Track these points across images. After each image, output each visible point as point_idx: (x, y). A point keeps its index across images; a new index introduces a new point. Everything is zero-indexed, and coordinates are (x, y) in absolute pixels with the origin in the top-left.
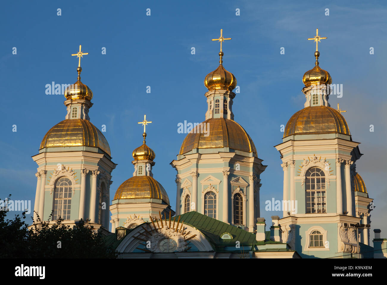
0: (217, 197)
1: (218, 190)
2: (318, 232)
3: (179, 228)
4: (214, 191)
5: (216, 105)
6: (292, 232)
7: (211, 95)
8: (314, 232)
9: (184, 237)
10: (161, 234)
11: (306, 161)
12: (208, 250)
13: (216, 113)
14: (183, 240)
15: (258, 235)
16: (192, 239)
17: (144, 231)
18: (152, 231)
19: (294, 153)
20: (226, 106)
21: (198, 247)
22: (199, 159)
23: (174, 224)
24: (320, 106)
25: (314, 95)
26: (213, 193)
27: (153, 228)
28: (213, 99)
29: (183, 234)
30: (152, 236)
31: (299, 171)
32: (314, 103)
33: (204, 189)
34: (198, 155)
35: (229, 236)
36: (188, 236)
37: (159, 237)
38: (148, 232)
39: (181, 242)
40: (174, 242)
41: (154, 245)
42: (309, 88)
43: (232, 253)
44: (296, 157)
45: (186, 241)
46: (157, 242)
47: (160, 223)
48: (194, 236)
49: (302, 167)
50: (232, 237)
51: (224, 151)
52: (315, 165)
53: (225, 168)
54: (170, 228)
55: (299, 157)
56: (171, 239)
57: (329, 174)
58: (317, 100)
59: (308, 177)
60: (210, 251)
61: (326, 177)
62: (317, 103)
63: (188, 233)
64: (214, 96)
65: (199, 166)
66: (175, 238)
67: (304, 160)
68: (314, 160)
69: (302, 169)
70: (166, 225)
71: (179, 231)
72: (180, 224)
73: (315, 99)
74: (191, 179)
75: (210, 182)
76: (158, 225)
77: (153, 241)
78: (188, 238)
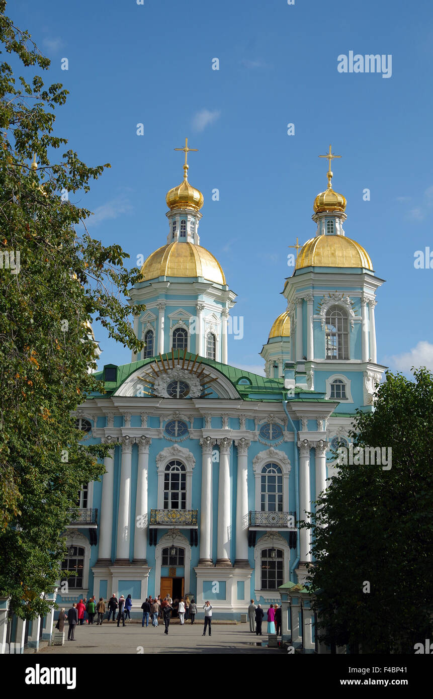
0: (189, 334)
2: (341, 381)
3: (195, 369)
4: (185, 327)
6: (310, 381)
7: (175, 214)
8: (336, 381)
9: (200, 380)
10: (171, 375)
11: (327, 298)
12: (232, 397)
13: (181, 236)
14: (198, 383)
15: (287, 382)
16: (212, 383)
17: (151, 370)
18: (160, 371)
19: (313, 288)
20: (193, 229)
21: (219, 394)
22: (168, 289)
23: (189, 364)
24: (337, 236)
25: (329, 222)
26: (183, 330)
27: (162, 368)
28: (178, 219)
29: (198, 377)
30: (159, 378)
31: (319, 309)
32: (329, 232)
33: (173, 325)
34: (169, 284)
35: (247, 381)
36: (206, 380)
37: (168, 379)
38: (156, 373)
39: (196, 386)
40: (186, 387)
41: (162, 389)
42: (324, 214)
43: (262, 402)
44: (314, 292)
45: (203, 385)
46: (165, 385)
47: (170, 362)
48: (214, 380)
49: (321, 305)
50: (251, 383)
51: (199, 282)
52: (337, 303)
53: (200, 301)
54: (183, 369)
55: (318, 293)
56: (182, 383)
57: (353, 314)
58: (332, 228)
59: (328, 317)
60: (235, 399)
61: (350, 318)
62: (332, 232)
63: (208, 375)
64: (180, 216)
65: (167, 297)
66: (188, 382)
67: (324, 296)
68: (336, 297)
69: (321, 307)
70: (178, 364)
71: (194, 373)
72: (197, 364)
73: (330, 227)
74: (156, 312)
75: (181, 316)
76: (168, 363)
77: (161, 383)
78: (205, 382)
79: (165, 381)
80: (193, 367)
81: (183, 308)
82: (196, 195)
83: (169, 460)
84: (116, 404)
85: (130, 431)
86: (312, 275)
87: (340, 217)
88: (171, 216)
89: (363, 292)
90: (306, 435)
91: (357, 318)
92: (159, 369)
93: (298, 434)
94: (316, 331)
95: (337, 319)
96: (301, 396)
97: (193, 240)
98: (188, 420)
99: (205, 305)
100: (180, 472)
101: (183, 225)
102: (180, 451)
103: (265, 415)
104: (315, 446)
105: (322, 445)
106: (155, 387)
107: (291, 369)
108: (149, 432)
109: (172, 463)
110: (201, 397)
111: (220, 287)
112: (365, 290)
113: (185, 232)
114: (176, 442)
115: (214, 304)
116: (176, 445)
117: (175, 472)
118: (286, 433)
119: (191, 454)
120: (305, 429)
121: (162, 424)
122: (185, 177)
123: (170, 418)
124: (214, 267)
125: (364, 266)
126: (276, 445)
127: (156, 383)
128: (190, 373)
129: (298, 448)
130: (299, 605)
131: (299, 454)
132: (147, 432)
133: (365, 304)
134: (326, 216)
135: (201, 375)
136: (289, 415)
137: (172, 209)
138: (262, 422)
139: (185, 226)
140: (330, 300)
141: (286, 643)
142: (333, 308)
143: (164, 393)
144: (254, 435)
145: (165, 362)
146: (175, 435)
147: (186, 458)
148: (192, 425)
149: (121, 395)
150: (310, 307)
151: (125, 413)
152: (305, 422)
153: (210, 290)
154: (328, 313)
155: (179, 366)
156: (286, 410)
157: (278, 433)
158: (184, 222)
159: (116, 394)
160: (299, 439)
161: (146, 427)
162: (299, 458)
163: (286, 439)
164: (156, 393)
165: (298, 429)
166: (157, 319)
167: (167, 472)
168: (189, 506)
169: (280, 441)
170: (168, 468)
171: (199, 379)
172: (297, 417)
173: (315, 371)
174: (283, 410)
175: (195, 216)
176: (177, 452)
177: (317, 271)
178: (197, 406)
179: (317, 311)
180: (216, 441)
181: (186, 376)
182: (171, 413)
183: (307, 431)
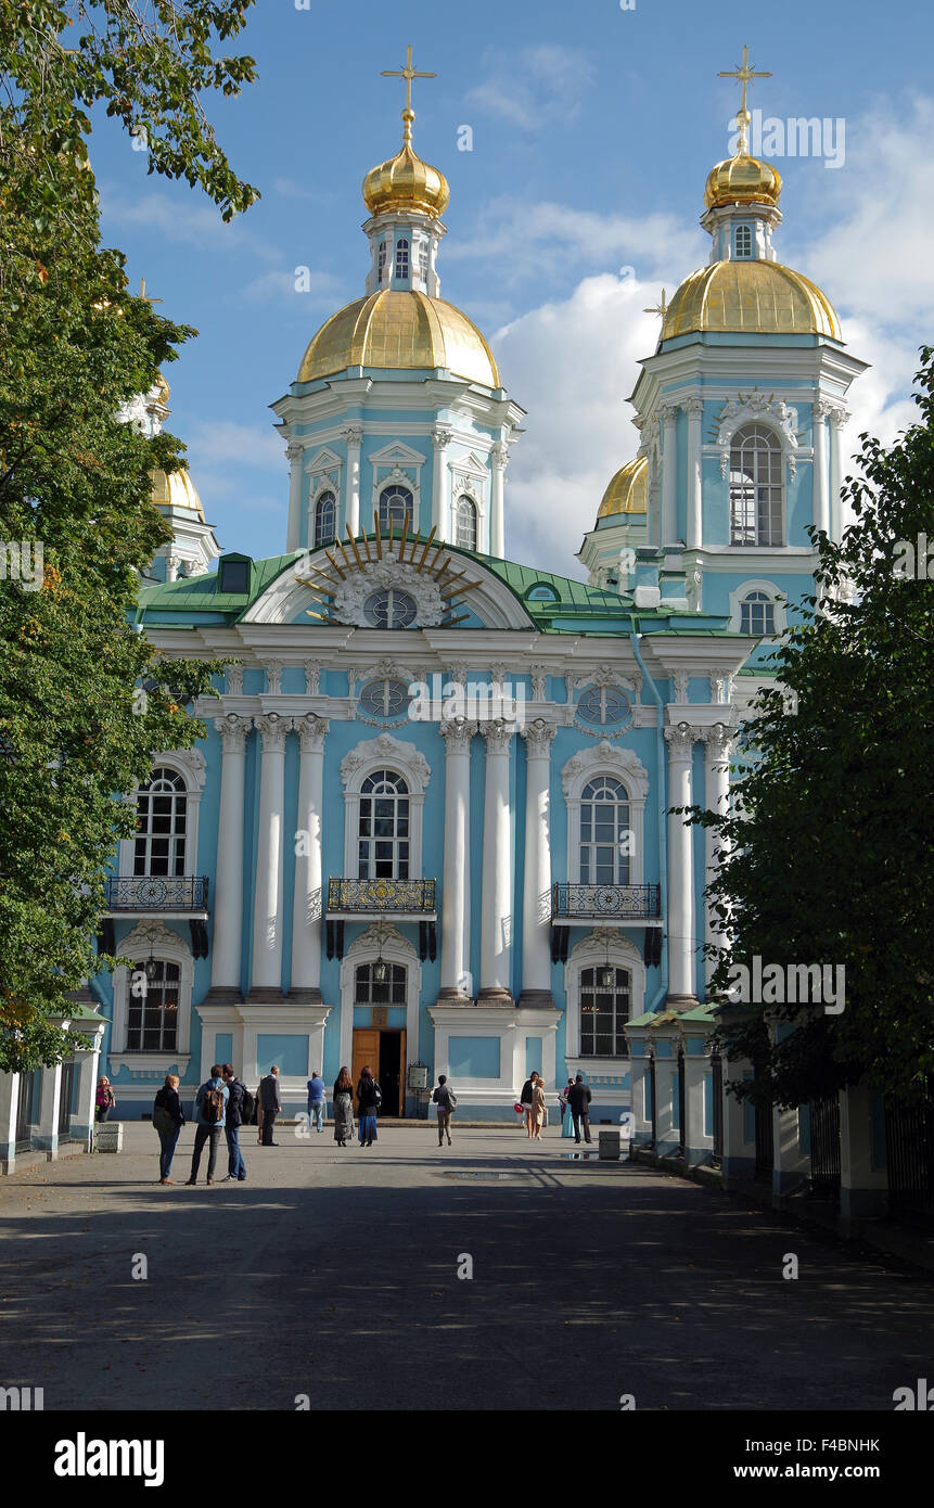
0: (416, 500)
1: (418, 484)
2: (763, 597)
3: (428, 563)
4: (407, 484)
5: (399, 254)
6: (693, 593)
7: (384, 225)
8: (752, 596)
9: (441, 587)
10: (373, 577)
11: (733, 404)
12: (515, 625)
13: (398, 276)
14: (436, 595)
15: (642, 593)
16: (467, 593)
17: (328, 564)
18: (349, 566)
19: (703, 381)
20: (426, 261)
21: (482, 617)
22: (367, 396)
23: (414, 550)
24: (759, 262)
25: (739, 230)
26: (404, 491)
27: (352, 560)
28: (390, 236)
29: (435, 581)
30: (346, 582)
31: (714, 430)
32: (739, 253)
33: (381, 479)
34: (370, 383)
35: (549, 591)
36: (455, 586)
37: (367, 584)
38: (339, 570)
39: (431, 601)
40: (407, 602)
41: (353, 605)
42: (729, 210)
43: (583, 636)
44: (705, 392)
45: (447, 598)
46: (361, 599)
47: (372, 545)
48: (475, 586)
49: (721, 421)
50: (558, 597)
51: (440, 378)
52: (756, 417)
53: (441, 424)
54: (400, 561)
55: (713, 394)
56: (399, 593)
57: (795, 443)
58: (747, 245)
59: (736, 449)
60: (522, 630)
61: (786, 451)
62: (747, 253)
63: (460, 576)
64: (394, 230)
65: (365, 414)
66: (412, 591)
67: (728, 401)
68: (755, 402)
69: (721, 426)
70: (391, 551)
71: (427, 570)
72: (433, 551)
73: (743, 241)
74: (340, 449)
75: (398, 459)
76: (367, 549)
77: (350, 594)
78: (453, 590)
79: (361, 590)
80: (424, 558)
81: (403, 439)
82: (432, 181)
83: (370, 770)
84: (248, 642)
85: (280, 702)
86: (699, 350)
87: (765, 218)
88: (373, 230)
89: (818, 391)
90: (683, 712)
91: (804, 450)
92: (347, 561)
93: (665, 710)
94: (706, 482)
95: (756, 455)
96: (673, 623)
97: (425, 285)
98: (412, 678)
99: (451, 433)
100: (396, 797)
101: (402, 250)
102: (395, 749)
103: (591, 668)
104: (704, 738)
105: (721, 736)
106: (338, 603)
107: (650, 564)
108: (324, 705)
109: (378, 776)
110: (443, 626)
111: (488, 393)
112: (822, 385)
113: (406, 268)
114: (386, 729)
115: (473, 431)
116: (386, 736)
117: (385, 796)
118: (638, 707)
119: (422, 757)
120: (682, 698)
121: (353, 687)
122: (408, 138)
123: (372, 673)
124: (474, 348)
125: (819, 330)
126: (616, 736)
127: (340, 594)
128: (419, 571)
129: (667, 743)
130: (675, 1057)
131: (667, 756)
132: (318, 705)
133: (823, 419)
134: (733, 216)
135: (441, 576)
136: (645, 669)
137: (376, 213)
138: (584, 683)
139: (406, 254)
140: (741, 410)
141: (639, 1148)
142: (748, 429)
143: (357, 618)
144: (565, 712)
145: (360, 546)
146: (383, 713)
147: (409, 765)
149: (258, 620)
150: (694, 426)
151: (269, 661)
152: (682, 681)
153: (463, 399)
154: (735, 441)
155: (392, 555)
156: (639, 655)
157: (620, 710)
158: (404, 244)
159: (248, 618)
160: (667, 721)
161: (317, 695)
162: (667, 765)
163: (638, 722)
164: (339, 618)
165: (666, 700)
166: (344, 465)
167: (366, 796)
168: (415, 872)
169: (623, 727)
170: (367, 787)
171: (437, 586)
172: (665, 672)
173: (706, 574)
174: (631, 656)
175: (429, 230)
176: (388, 750)
177: (711, 340)
178: (434, 646)
179: (711, 436)
180: (479, 724)
181: (407, 578)
182: (375, 661)
183: (687, 703)
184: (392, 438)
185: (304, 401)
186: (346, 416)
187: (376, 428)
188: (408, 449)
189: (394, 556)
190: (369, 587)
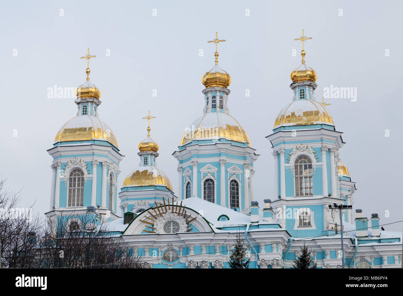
0: (215, 183)
1: (216, 178)
3: (181, 212)
7: (208, 92)
9: (186, 219)
10: (165, 218)
12: (207, 231)
13: (213, 108)
14: (185, 223)
16: (193, 221)
17: (150, 215)
18: (157, 215)
19: (284, 143)
20: (222, 102)
21: (199, 229)
22: (198, 150)
23: (176, 209)
24: (307, 100)
25: (301, 90)
26: (212, 180)
27: (158, 213)
28: (210, 95)
29: (184, 218)
30: (157, 220)
31: (288, 159)
32: (301, 98)
33: (204, 177)
34: (198, 146)
35: (225, 217)
36: (189, 219)
37: (164, 220)
38: (154, 216)
39: (183, 224)
40: (177, 225)
41: (160, 228)
42: (296, 84)
44: (285, 146)
45: (187, 223)
46: (162, 225)
47: (164, 208)
48: (195, 219)
49: (290, 156)
50: (229, 220)
51: (221, 142)
52: (303, 153)
53: (222, 157)
54: (173, 212)
55: (288, 147)
56: (174, 222)
57: (315, 161)
58: (304, 95)
59: (296, 164)
60: (209, 232)
61: (313, 164)
63: (190, 216)
64: (211, 93)
65: (198, 156)
66: (178, 221)
67: (293, 149)
68: (301, 149)
69: (291, 157)
70: (169, 209)
71: (181, 214)
72: (182, 209)
73: (302, 94)
74: (191, 168)
75: (209, 170)
76: (162, 209)
77: (158, 224)
78: (189, 221)
79: (162, 222)
80: (180, 211)
81: (211, 163)
87: (309, 86)
89: (322, 143)
90: (264, 256)
91: (318, 163)
92: (156, 213)
93: (258, 256)
95: (303, 166)
98: (178, 249)
99: (226, 160)
101: (214, 99)
104: (271, 264)
106: (155, 227)
108: (151, 259)
110: (188, 232)
112: (324, 141)
113: (215, 105)
114: (170, 266)
118: (250, 255)
120: (263, 251)
121: (160, 253)
123: (166, 248)
127: (155, 224)
128: (179, 215)
129: (259, 266)
132: (149, 259)
133: (325, 152)
134: (299, 86)
135: (185, 216)
136: (250, 242)
137: (206, 87)
138: (233, 248)
140: (298, 151)
142: (301, 157)
143: (161, 231)
144: (227, 258)
145: (160, 209)
146: (170, 261)
148: (181, 253)
149: (129, 234)
150: (282, 157)
151: (133, 247)
152: (263, 246)
154: (297, 161)
156: (247, 238)
159: (125, 233)
160: (259, 259)
161: (148, 256)
163: (250, 260)
165: (258, 252)
166: (192, 173)
172: (257, 243)
174: (245, 239)
177: (286, 129)
178: (182, 239)
179: (288, 161)
180: (197, 263)
181: (176, 217)
182: (166, 245)
183: (265, 253)
184: (207, 163)
185: (181, 152)
186: (192, 157)
187: (201, 160)
188: (212, 166)
189: (171, 211)
190: (164, 221)
